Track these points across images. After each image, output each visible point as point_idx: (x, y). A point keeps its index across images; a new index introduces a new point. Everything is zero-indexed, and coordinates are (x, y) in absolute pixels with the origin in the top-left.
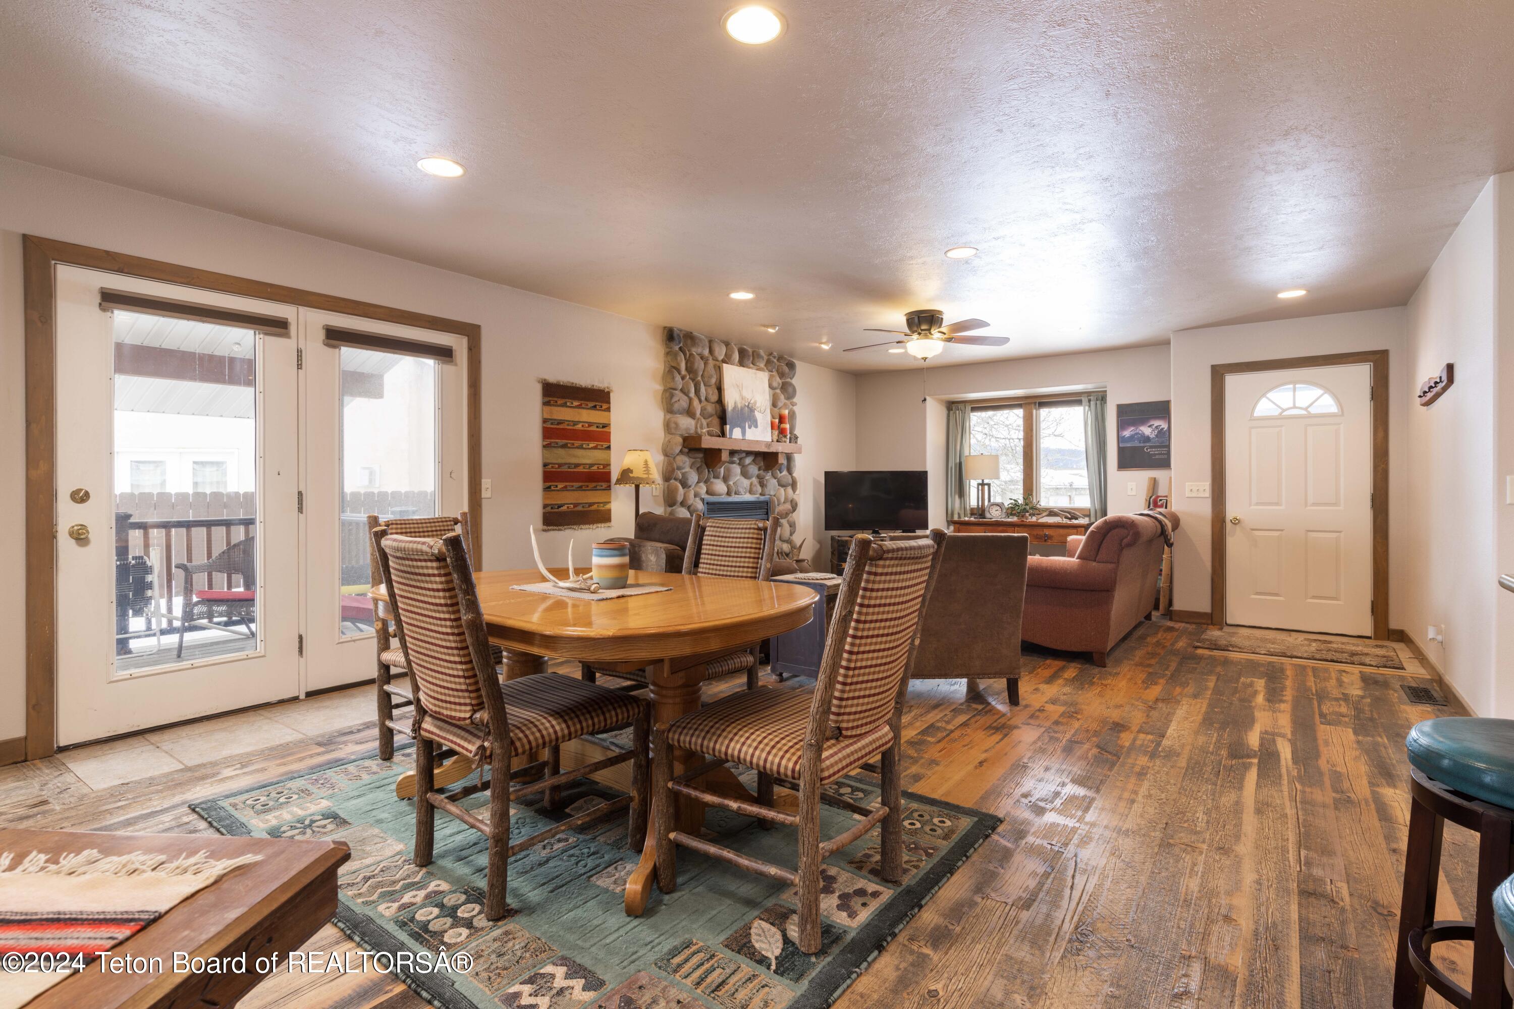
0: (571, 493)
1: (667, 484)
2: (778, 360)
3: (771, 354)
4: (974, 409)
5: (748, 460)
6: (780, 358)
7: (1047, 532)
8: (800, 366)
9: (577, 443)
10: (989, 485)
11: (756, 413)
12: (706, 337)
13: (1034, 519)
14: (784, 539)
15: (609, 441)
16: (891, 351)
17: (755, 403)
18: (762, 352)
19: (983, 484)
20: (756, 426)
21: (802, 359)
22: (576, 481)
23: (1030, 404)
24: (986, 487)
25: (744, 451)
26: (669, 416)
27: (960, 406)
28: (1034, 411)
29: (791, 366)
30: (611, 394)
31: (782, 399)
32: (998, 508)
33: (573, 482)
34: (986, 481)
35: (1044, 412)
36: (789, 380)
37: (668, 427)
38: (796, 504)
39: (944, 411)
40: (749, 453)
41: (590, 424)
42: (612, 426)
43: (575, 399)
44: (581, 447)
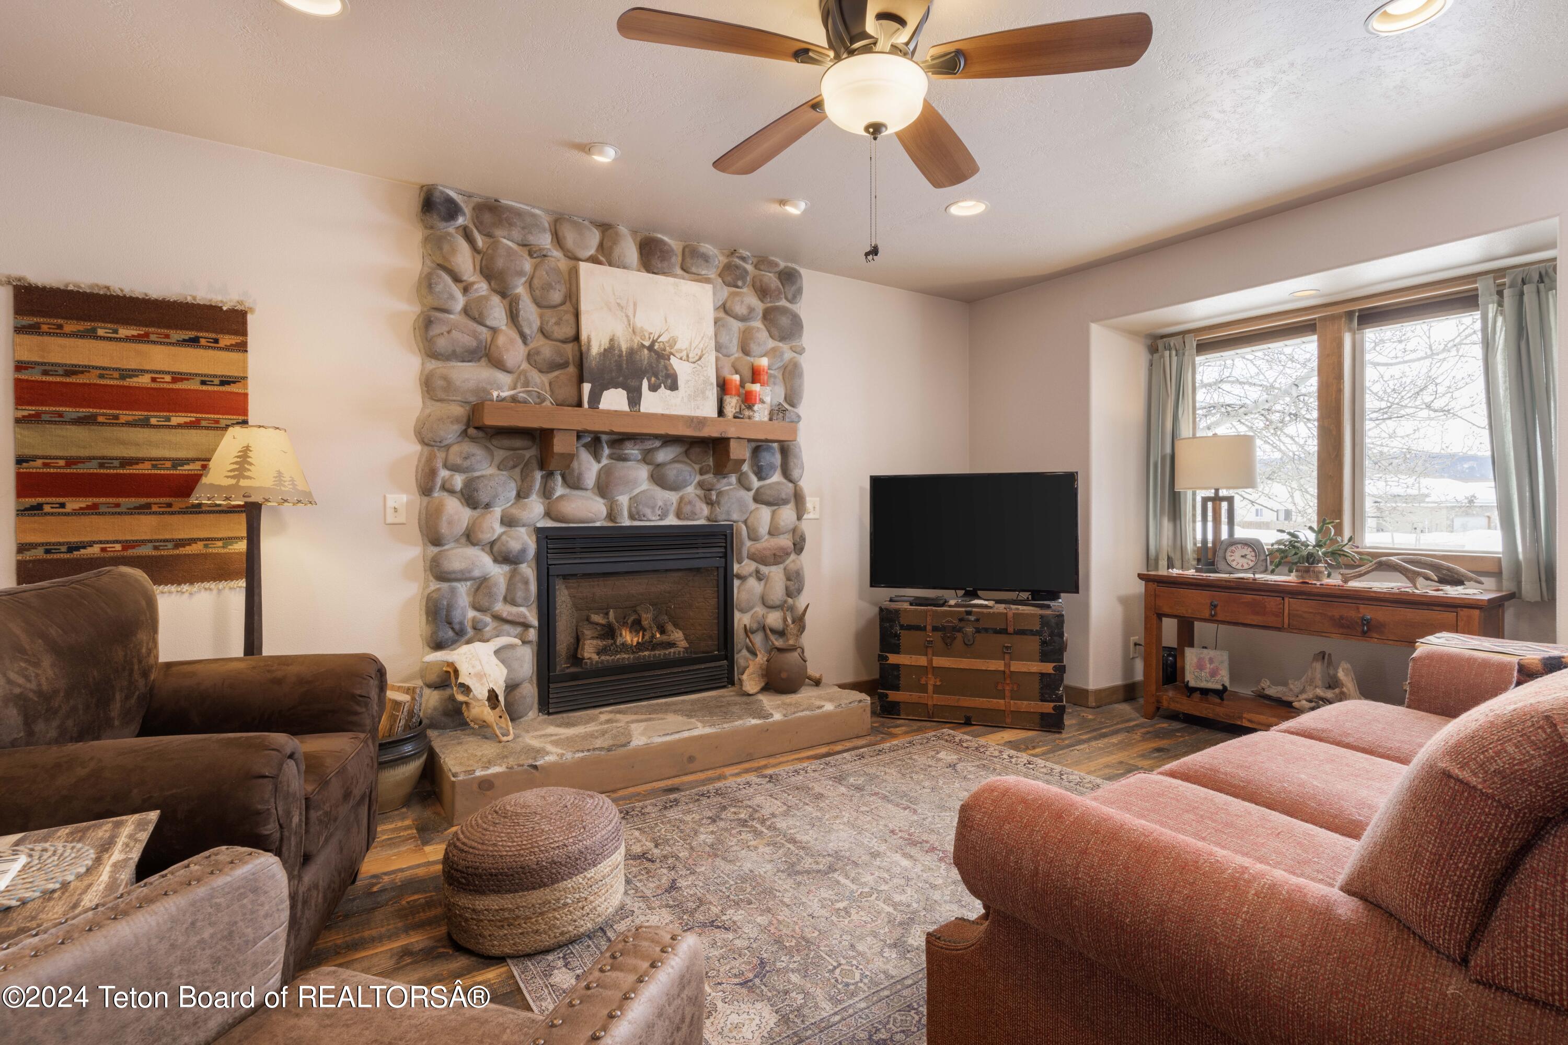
0: (108, 519)
1: (426, 499)
2: (756, 267)
3: (733, 253)
4: (1204, 347)
5: (664, 455)
6: (762, 262)
7: (1368, 613)
8: (809, 278)
9: (126, 416)
10: (1230, 500)
11: (674, 361)
12: (547, 211)
13: (1335, 581)
14: (771, 603)
15: (245, 412)
16: (955, 210)
17: (673, 342)
18: (707, 248)
19: (1217, 499)
20: (674, 387)
21: (817, 266)
22: (129, 496)
23: (1333, 318)
24: (1224, 505)
25: (656, 437)
26: (432, 365)
27: (1172, 341)
28: (1347, 339)
29: (789, 277)
30: (250, 318)
31: (763, 339)
32: (1247, 551)
33: (118, 496)
34: (1223, 493)
35: (1371, 335)
36: (783, 303)
37: (429, 386)
38: (803, 539)
39: (1142, 357)
40: (669, 440)
41: (178, 377)
42: (250, 382)
43: (127, 322)
44: (145, 423)
